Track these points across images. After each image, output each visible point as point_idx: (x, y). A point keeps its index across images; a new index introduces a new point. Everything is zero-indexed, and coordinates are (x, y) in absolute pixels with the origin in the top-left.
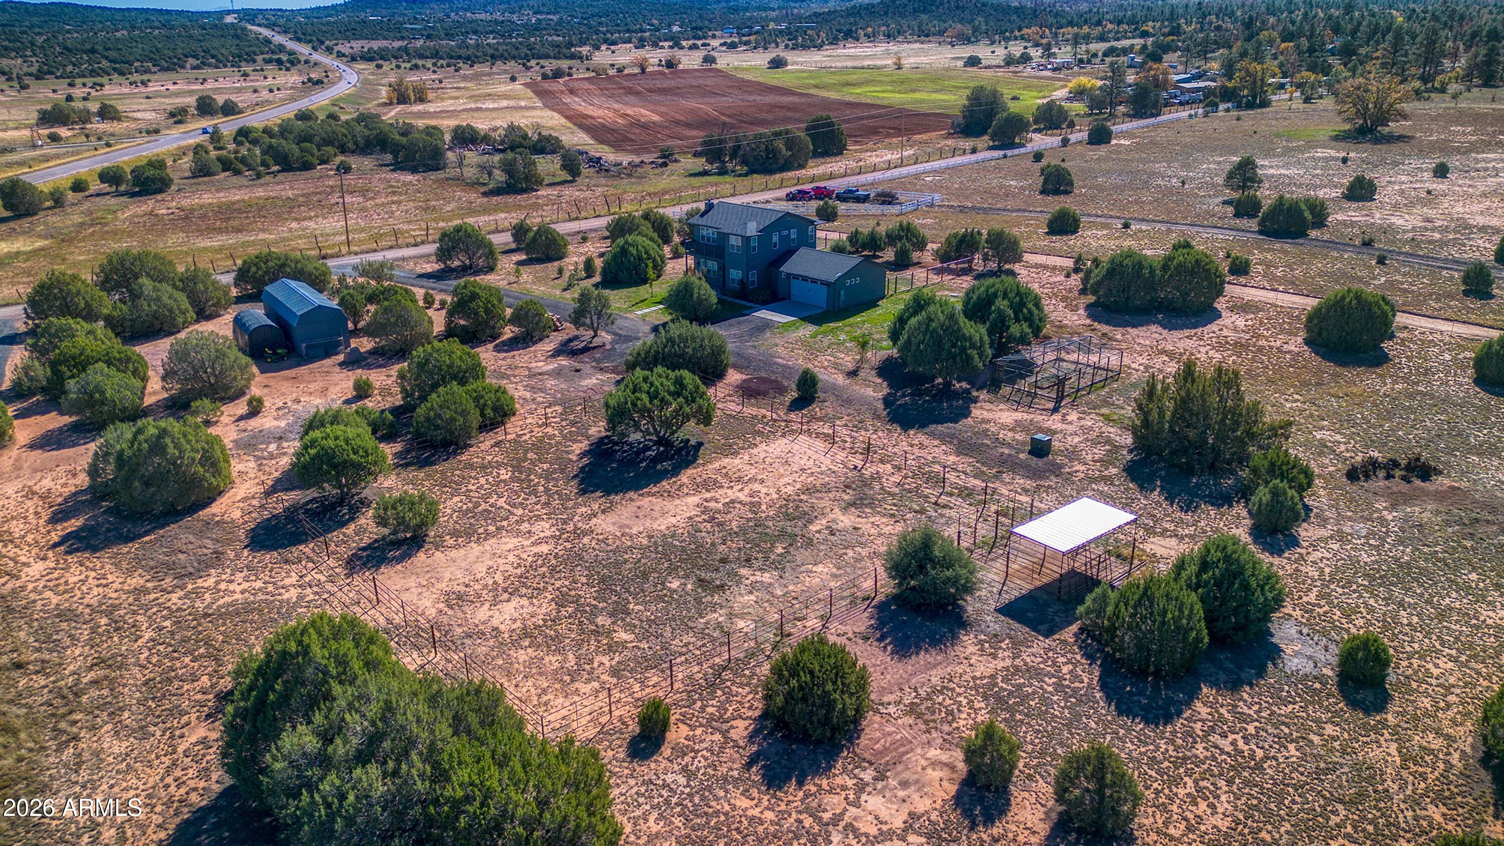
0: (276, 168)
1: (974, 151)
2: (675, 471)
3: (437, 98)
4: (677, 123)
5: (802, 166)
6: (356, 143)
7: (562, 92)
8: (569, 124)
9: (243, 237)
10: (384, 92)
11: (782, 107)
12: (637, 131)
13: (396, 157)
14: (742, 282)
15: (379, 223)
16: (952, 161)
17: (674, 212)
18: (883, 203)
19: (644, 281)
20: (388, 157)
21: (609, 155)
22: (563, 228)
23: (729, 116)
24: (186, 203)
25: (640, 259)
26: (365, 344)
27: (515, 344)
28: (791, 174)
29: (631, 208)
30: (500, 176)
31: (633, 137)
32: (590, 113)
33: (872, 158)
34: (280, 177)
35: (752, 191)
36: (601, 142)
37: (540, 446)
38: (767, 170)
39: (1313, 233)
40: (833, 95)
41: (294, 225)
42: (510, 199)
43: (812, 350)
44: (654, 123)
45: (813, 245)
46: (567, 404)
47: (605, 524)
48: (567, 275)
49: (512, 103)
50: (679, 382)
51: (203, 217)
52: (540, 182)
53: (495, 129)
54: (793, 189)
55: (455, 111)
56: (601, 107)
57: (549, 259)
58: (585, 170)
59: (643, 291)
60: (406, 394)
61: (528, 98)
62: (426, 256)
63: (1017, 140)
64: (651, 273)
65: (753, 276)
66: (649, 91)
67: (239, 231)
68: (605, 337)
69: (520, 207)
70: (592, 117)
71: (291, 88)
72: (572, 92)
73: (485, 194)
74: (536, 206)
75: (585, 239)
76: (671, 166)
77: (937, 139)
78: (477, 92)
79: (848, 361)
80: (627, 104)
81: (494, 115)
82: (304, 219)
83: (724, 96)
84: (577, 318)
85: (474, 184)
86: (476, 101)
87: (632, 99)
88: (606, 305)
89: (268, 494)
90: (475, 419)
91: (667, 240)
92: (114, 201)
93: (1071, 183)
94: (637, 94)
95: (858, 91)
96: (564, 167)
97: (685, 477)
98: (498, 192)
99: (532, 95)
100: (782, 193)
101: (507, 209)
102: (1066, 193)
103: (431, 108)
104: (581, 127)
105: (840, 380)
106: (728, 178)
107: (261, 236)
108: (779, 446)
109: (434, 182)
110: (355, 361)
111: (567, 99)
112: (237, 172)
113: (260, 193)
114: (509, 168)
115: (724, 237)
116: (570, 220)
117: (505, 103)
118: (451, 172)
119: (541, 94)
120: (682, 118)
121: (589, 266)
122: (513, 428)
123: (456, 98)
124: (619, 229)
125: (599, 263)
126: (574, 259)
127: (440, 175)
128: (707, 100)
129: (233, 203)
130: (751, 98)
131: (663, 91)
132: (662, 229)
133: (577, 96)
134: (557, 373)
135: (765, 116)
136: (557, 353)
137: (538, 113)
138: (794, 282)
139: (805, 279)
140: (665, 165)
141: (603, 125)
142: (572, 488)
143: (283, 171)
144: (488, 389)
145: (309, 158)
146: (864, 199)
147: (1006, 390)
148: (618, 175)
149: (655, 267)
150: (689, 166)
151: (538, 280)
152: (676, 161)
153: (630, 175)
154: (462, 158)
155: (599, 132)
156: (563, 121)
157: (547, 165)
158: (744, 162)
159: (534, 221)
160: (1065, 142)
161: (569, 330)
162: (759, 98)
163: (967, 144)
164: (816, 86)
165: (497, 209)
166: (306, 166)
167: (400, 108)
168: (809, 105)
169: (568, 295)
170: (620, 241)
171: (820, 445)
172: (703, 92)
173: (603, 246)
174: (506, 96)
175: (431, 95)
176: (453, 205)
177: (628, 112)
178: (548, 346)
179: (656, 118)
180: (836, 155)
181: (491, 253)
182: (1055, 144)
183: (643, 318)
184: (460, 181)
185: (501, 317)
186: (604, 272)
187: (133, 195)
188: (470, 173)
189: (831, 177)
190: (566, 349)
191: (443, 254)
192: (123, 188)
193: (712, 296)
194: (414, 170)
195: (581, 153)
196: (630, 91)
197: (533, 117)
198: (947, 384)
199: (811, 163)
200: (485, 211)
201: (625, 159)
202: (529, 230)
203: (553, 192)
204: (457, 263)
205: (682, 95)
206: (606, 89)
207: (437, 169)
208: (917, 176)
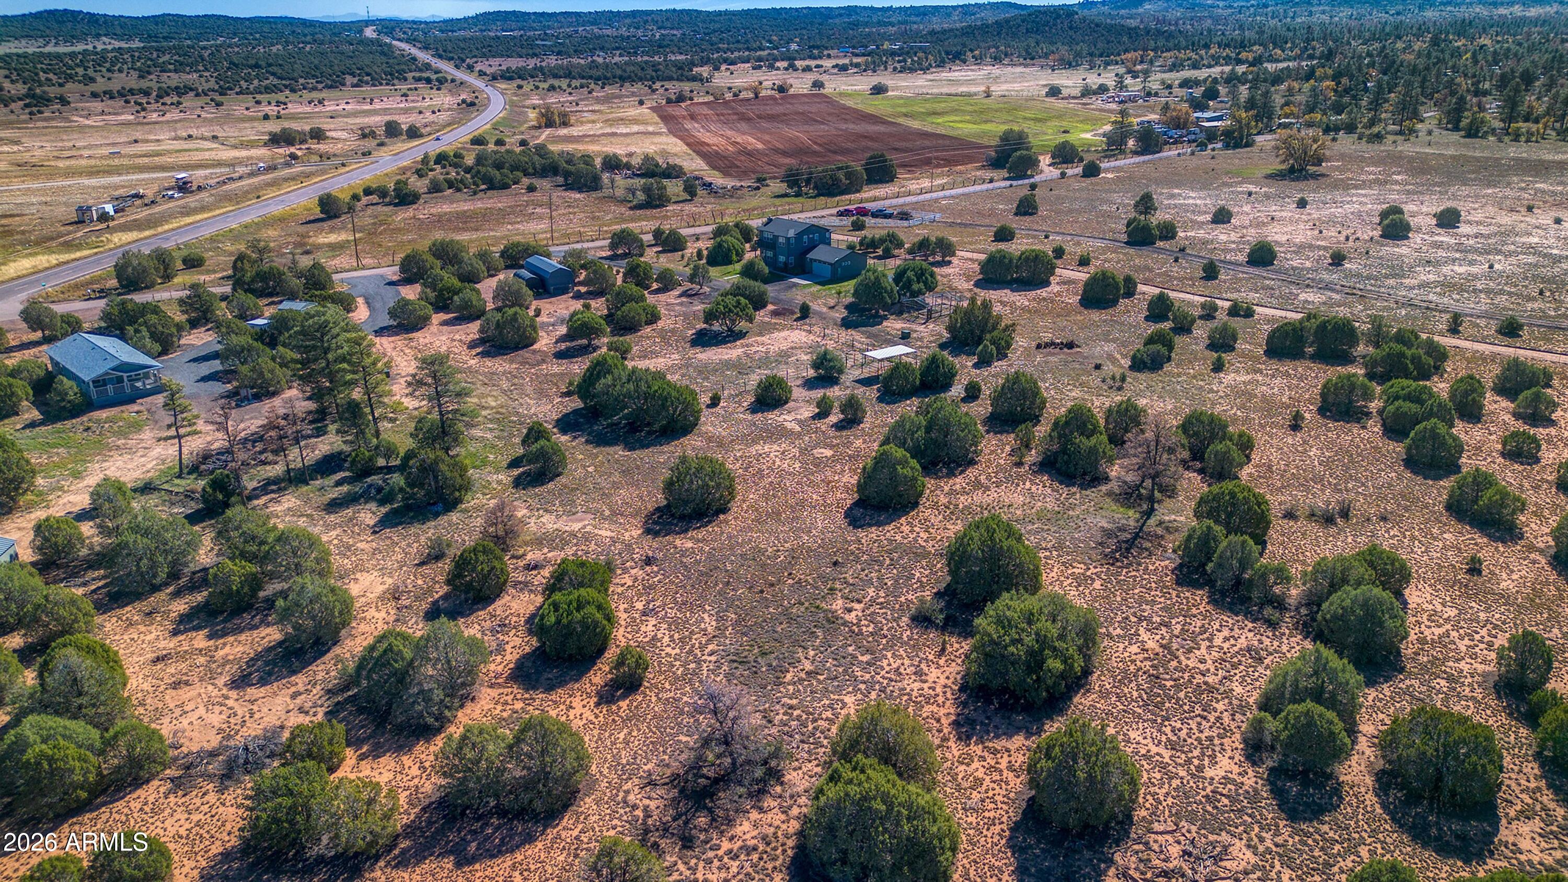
0: (483, 187)
1: (991, 181)
2: (735, 341)
3: (577, 121)
4: (776, 151)
5: (858, 191)
6: (534, 169)
7: (684, 117)
8: (690, 152)
9: (480, 234)
10: (532, 115)
11: (866, 137)
12: (743, 158)
13: (566, 179)
14: (786, 264)
15: (564, 227)
16: (971, 189)
17: (755, 223)
18: (902, 219)
19: (730, 262)
20: (560, 180)
21: (718, 180)
22: (685, 232)
23: (820, 145)
24: (433, 211)
25: (729, 250)
26: (583, 289)
27: (657, 291)
28: (847, 197)
29: (729, 220)
30: (641, 196)
31: (738, 163)
32: (707, 141)
33: (913, 186)
34: (489, 193)
35: (815, 209)
36: (714, 168)
37: (673, 331)
38: (831, 194)
39: (1159, 244)
40: (915, 124)
41: (509, 227)
42: (648, 212)
43: (815, 297)
44: (757, 150)
45: (829, 244)
46: (686, 316)
47: (700, 356)
48: (686, 259)
49: (641, 128)
50: (738, 302)
51: (449, 220)
52: (669, 201)
53: (630, 155)
54: (842, 209)
55: (594, 135)
56: (716, 134)
57: (675, 250)
58: (700, 192)
59: (730, 268)
60: (609, 309)
61: (656, 125)
62: (601, 248)
63: (1029, 173)
64: (734, 258)
65: (792, 259)
66: (759, 117)
67: (477, 230)
68: (706, 289)
69: (656, 218)
70: (708, 145)
71: (449, 109)
72: (693, 117)
73: (631, 208)
74: (666, 217)
75: (698, 239)
76: (763, 190)
77: (973, 170)
78: (611, 116)
79: (832, 302)
80: (738, 131)
81: (628, 140)
82: (515, 223)
83: (823, 123)
84: (692, 279)
85: (623, 201)
86: (611, 125)
87: (743, 126)
88: (707, 272)
89: (556, 342)
90: (644, 319)
91: (748, 240)
92: (386, 209)
93: (1036, 208)
94: (749, 120)
95: (939, 121)
96: (685, 190)
97: (738, 343)
98: (639, 207)
99: (658, 120)
100: (834, 211)
101: (647, 219)
102: (1031, 214)
103: (575, 131)
104: (699, 153)
105: (825, 310)
106: (801, 199)
107: (492, 234)
108: (785, 333)
109: (596, 199)
110: (578, 296)
111: (688, 125)
112: (459, 190)
113: (479, 205)
114: (647, 190)
115: (776, 237)
116: (689, 227)
117: (635, 128)
118: (606, 192)
119: (666, 119)
120: (781, 147)
121: (699, 254)
122: (660, 324)
123: (593, 122)
124: (720, 232)
125: (705, 253)
126: (691, 250)
127: (599, 194)
128: (806, 128)
129: (465, 212)
130: (844, 126)
131: (772, 118)
132: (746, 233)
133: (697, 122)
134: (681, 304)
135: (850, 145)
136: (680, 296)
137: (664, 139)
138: (814, 264)
139: (820, 261)
140: (758, 188)
141: (717, 153)
142: (688, 345)
143: (488, 189)
144: (649, 306)
145: (507, 180)
146: (889, 216)
147: (905, 315)
148: (724, 196)
149: (737, 254)
150: (776, 190)
151: (669, 261)
152: (767, 185)
153: (732, 196)
154: (612, 181)
155: (714, 159)
156: (685, 148)
157: (674, 187)
158: (816, 187)
159: (666, 227)
160: (1063, 175)
161: (688, 285)
162: (851, 126)
163: (989, 174)
164: (906, 115)
165: (639, 219)
166: (505, 186)
167: (548, 131)
168: (891, 135)
169: (687, 269)
170: (718, 239)
171: (804, 334)
172: (808, 119)
173: (709, 244)
174: (635, 121)
175: (573, 119)
176: (610, 216)
177: (739, 140)
178: (676, 293)
179: (760, 146)
180: (887, 182)
181: (642, 245)
182: (1055, 177)
183: (728, 281)
184: (612, 198)
185: (651, 278)
186: (708, 257)
187: (396, 205)
188: (620, 193)
189: (875, 199)
190: (684, 294)
191: (613, 246)
192: (387, 200)
193: (766, 270)
194: (580, 192)
195: (697, 178)
196: (744, 118)
197: (661, 144)
198: (877, 312)
199: (865, 188)
200: (633, 220)
201: (730, 183)
202: (664, 232)
203: (677, 207)
204: (620, 252)
205: (787, 123)
206: (723, 115)
207: (596, 190)
208: (936, 200)
